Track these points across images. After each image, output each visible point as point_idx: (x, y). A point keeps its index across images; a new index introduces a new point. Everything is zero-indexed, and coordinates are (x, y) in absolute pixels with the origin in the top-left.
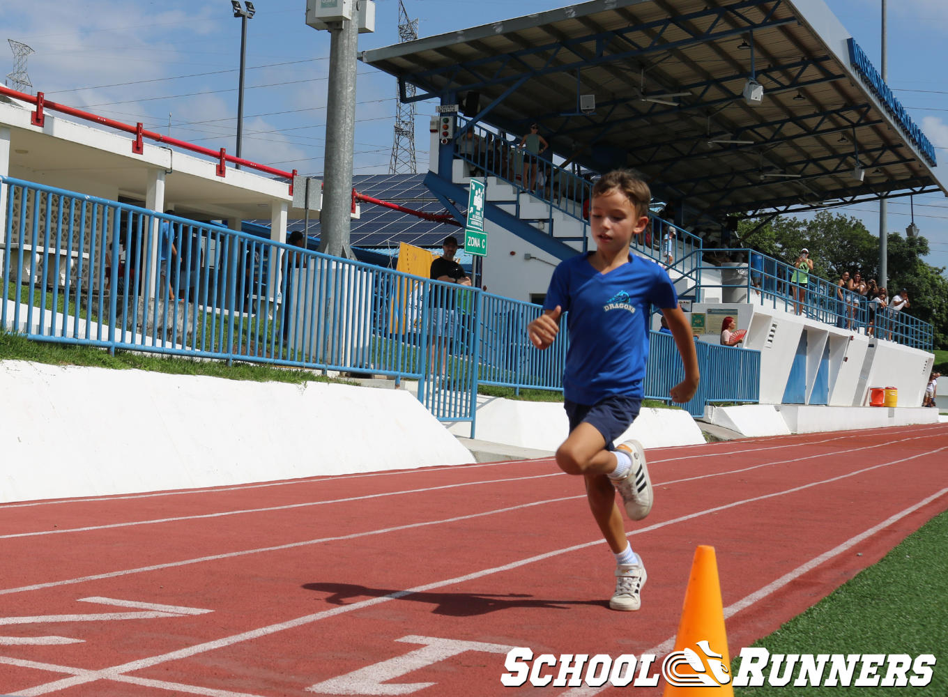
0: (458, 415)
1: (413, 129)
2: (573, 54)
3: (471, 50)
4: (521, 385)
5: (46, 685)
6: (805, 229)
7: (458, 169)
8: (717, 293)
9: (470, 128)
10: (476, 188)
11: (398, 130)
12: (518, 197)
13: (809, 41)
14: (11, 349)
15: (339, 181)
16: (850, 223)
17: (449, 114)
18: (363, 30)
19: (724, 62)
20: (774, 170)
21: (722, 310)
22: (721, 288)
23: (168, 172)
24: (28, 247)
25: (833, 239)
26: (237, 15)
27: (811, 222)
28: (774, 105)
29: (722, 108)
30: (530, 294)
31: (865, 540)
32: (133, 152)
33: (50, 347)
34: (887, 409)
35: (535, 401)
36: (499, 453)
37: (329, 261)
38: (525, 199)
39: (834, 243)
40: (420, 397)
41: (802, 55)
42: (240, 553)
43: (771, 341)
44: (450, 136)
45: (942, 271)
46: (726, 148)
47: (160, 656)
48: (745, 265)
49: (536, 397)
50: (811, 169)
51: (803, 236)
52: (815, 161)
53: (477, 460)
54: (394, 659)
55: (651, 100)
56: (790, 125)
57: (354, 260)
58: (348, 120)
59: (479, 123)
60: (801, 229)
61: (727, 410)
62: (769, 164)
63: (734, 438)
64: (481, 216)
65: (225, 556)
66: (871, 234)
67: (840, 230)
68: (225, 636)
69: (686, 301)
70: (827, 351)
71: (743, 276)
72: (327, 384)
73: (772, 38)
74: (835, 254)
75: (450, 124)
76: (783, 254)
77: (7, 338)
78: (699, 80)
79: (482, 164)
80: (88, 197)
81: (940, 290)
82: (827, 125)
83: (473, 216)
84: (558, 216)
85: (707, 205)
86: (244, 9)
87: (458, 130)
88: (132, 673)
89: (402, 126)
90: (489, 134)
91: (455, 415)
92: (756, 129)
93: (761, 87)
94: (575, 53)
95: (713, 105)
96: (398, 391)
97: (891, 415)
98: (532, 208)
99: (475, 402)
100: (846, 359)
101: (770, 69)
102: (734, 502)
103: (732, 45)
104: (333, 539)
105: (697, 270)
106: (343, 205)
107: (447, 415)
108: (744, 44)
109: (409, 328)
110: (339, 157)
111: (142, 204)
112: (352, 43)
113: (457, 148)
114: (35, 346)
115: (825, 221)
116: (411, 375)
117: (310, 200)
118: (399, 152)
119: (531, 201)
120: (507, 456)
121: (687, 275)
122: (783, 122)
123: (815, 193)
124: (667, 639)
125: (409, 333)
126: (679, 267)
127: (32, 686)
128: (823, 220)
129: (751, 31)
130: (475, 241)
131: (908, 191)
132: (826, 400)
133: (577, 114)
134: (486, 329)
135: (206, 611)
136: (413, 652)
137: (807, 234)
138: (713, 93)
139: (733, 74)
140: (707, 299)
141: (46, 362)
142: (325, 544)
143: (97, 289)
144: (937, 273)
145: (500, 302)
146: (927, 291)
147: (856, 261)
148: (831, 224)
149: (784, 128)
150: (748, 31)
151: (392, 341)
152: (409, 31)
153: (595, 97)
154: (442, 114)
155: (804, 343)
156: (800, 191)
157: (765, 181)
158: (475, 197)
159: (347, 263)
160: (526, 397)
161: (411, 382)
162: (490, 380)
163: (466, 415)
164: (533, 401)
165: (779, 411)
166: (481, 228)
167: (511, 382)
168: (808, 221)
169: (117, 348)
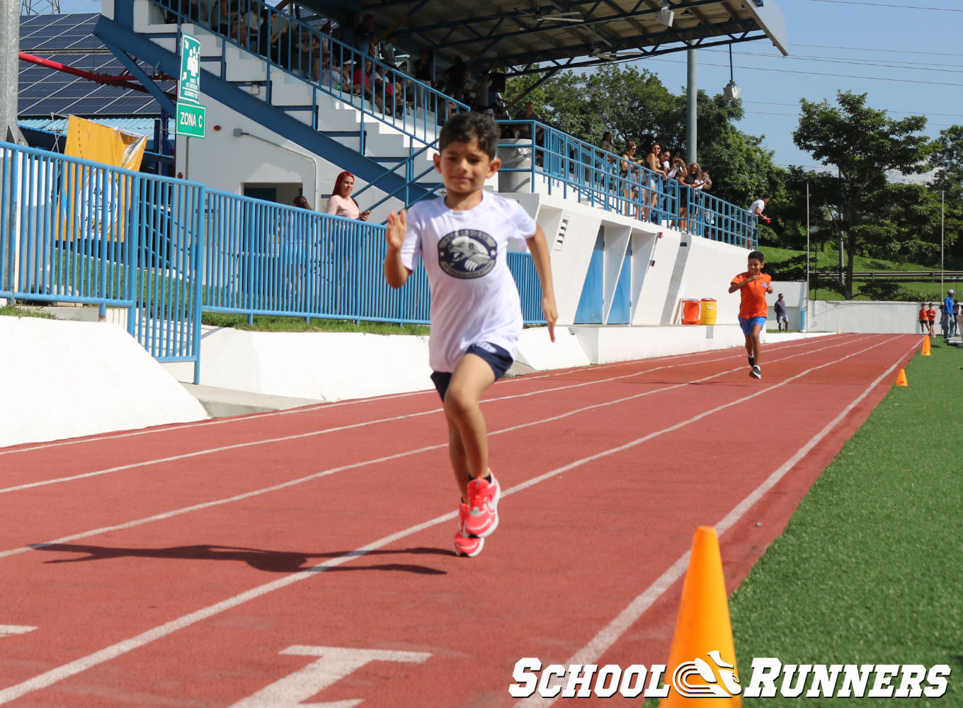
4: (256, 311)
6: (584, 86)
7: (142, 14)
10: (191, 47)
12: (224, 52)
15: (2, 36)
16: (643, 77)
20: (555, 11)
25: (620, 99)
27: (592, 77)
30: (242, 183)
31: (754, 505)
34: (705, 327)
35: (274, 332)
36: (237, 403)
37: (14, 151)
38: (233, 52)
39: (622, 105)
40: (130, 330)
43: (561, 242)
45: (759, 141)
47: (16, 686)
48: (529, 142)
50: (603, 9)
51: (580, 95)
53: (209, 414)
54: (294, 674)
57: (24, 144)
60: (580, 86)
62: (549, 3)
63: (523, 373)
64: (196, 84)
66: (669, 92)
67: (630, 86)
68: (74, 658)
70: (630, 252)
71: (526, 156)
72: (17, 318)
74: (623, 120)
76: (555, 120)
79: (174, 7)
81: (758, 166)
83: (187, 83)
84: (278, 77)
91: (173, 354)
96: (101, 324)
97: (710, 335)
98: (244, 67)
99: (198, 334)
100: (653, 263)
102: (572, 461)
106: (8, 71)
115: (610, 75)
116: (118, 301)
119: (241, 57)
120: (248, 407)
123: (609, 44)
124: (593, 636)
125: (79, 240)
128: (607, 73)
130: (190, 117)
131: (726, 38)
132: (628, 317)
134: (182, 231)
135: (30, 629)
136: (310, 666)
137: (588, 92)
142: (107, 536)
144: (755, 144)
145: (228, 200)
146: (741, 166)
147: (650, 128)
148: (617, 79)
151: (59, 251)
155: (600, 243)
156: (586, 38)
157: (542, 26)
158: (189, 59)
159: (20, 151)
160: (262, 326)
161: (116, 311)
162: (217, 305)
163: (187, 354)
164: (271, 331)
165: (573, 334)
166: (197, 100)
167: (243, 307)
168: (588, 76)
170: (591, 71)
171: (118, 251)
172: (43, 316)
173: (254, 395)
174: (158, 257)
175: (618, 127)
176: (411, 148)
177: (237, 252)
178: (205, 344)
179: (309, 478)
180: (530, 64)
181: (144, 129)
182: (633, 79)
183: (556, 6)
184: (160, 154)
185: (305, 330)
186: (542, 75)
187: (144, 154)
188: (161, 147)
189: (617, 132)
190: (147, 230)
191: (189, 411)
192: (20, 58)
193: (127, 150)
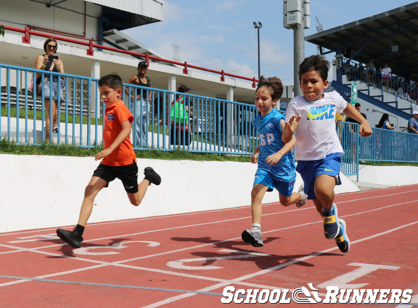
0: (352, 173)
3: (347, 32)
4: (376, 160)
5: (211, 286)
7: (344, 79)
9: (348, 62)
10: (354, 85)
12: (369, 88)
14: (183, 156)
17: (340, 58)
18: (306, 28)
23: (234, 87)
26: (255, 27)
30: (375, 125)
32: (221, 81)
33: (197, 155)
35: (382, 166)
38: (371, 88)
42: (277, 230)
49: (382, 164)
53: (360, 190)
54: (349, 273)
59: (352, 60)
64: (356, 96)
65: (271, 231)
75: (340, 62)
77: (181, 152)
79: (354, 76)
80: (208, 98)
83: (353, 96)
84: (385, 94)
86: (258, 25)
87: (343, 64)
88: (244, 281)
90: (356, 64)
91: (350, 173)
94: (389, 30)
98: (374, 92)
99: (358, 168)
104: (312, 223)
107: (347, 173)
112: (302, 33)
113: (343, 71)
114: (192, 154)
117: (288, 94)
119: (374, 89)
120: (372, 188)
127: (206, 287)
133: (391, 54)
135: (269, 254)
136: (356, 270)
141: (196, 160)
152: (320, 28)
153: (398, 46)
154: (337, 58)
158: (354, 88)
160: (378, 164)
162: (363, 159)
163: (355, 173)
166: (357, 100)
167: (372, 159)
169: (221, 154)
173: (374, 184)
185: (391, 165)
190: (348, 139)
191: (353, 189)
193: (342, 117)
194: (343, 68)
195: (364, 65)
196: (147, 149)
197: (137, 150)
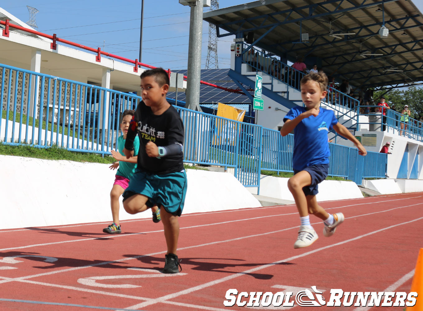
0: (252, 184)
1: (217, 48)
2: (297, 14)
3: (251, 13)
4: (280, 170)
5: (138, 304)
6: (403, 94)
7: (244, 68)
8: (367, 127)
10: (259, 79)
11: (210, 48)
12: (272, 81)
13: (409, 7)
14: (61, 155)
15: (194, 76)
17: (240, 42)
18: (205, 6)
19: (369, 18)
20: (391, 68)
21: (369, 134)
22: (369, 124)
23: (111, 70)
24: (51, 106)
25: (416, 99)
27: (406, 91)
28: (392, 37)
29: (367, 39)
30: (277, 127)
32: (96, 61)
33: (77, 154)
36: (272, 202)
37: (196, 114)
38: (275, 82)
39: (417, 101)
40: (235, 175)
41: (406, 14)
44: (240, 53)
46: (368, 57)
48: (381, 113)
50: (409, 67)
51: (402, 98)
52: (411, 64)
53: (262, 205)
55: (334, 36)
56: (400, 47)
57: (201, 112)
58: (199, 47)
59: (254, 47)
60: (401, 95)
61: (372, 181)
62: (389, 65)
63: (376, 195)
64: (261, 92)
67: (420, 95)
69: (352, 130)
70: (418, 153)
71: (379, 118)
72: (195, 170)
73: (393, 7)
74: (417, 107)
75: (240, 47)
77: (59, 150)
78: (357, 26)
79: (255, 66)
80: (93, 86)
82: (417, 47)
83: (257, 92)
84: (291, 90)
85: (359, 84)
87: (244, 50)
88: (169, 300)
89: (212, 46)
90: (258, 52)
92: (383, 49)
93: (387, 30)
94: (298, 13)
95: (363, 38)
96: (225, 173)
98: (279, 87)
99: (259, 178)
101: (390, 21)
103: (373, 10)
105: (357, 115)
106: (197, 87)
107: (247, 184)
108: (379, 9)
109: (223, 142)
110: (195, 64)
111: (100, 85)
112: (200, 11)
113: (243, 59)
114: (71, 154)
116: (231, 166)
117: (178, 83)
118: (210, 58)
119: (278, 83)
120: (276, 203)
121: (352, 118)
122: (396, 46)
123: (411, 79)
125: (220, 145)
126: (348, 114)
129: (383, 3)
130: (258, 103)
132: (417, 177)
133: (300, 43)
135: (185, 274)
137: (405, 97)
138: (363, 32)
139: (373, 23)
140: (362, 129)
141: (76, 161)
143: (82, 125)
145: (271, 132)
148: (415, 92)
149: (396, 48)
150: (381, 4)
152: (215, 1)
153: (309, 34)
154: (236, 43)
155: (407, 150)
156: (403, 78)
157: (387, 73)
158: (258, 83)
159: (198, 113)
160: (282, 175)
161: (231, 169)
162: (266, 168)
163: (255, 184)
164: (285, 177)
165: (396, 182)
166: (261, 97)
167: (275, 169)
168: (405, 91)
169: (105, 154)
170: (406, 89)
171: (231, 148)
172: (205, 170)
173: (279, 199)
174: (248, 151)
175: (415, 109)
176: (338, 115)
177: (276, 150)
178: (261, 181)
179: (293, 228)
180: (383, 86)
181: (245, 108)
182: (421, 92)
183: (392, 66)
184: (251, 116)
186: (387, 90)
187: (245, 116)
188: (251, 114)
189: (415, 111)
190: (245, 142)
191: (255, 204)
192: (201, 83)
193: (239, 115)
194: (243, 55)
195: (267, 53)
196: (20, 144)
197: (8, 146)
